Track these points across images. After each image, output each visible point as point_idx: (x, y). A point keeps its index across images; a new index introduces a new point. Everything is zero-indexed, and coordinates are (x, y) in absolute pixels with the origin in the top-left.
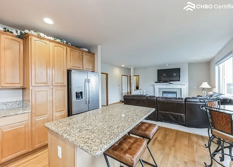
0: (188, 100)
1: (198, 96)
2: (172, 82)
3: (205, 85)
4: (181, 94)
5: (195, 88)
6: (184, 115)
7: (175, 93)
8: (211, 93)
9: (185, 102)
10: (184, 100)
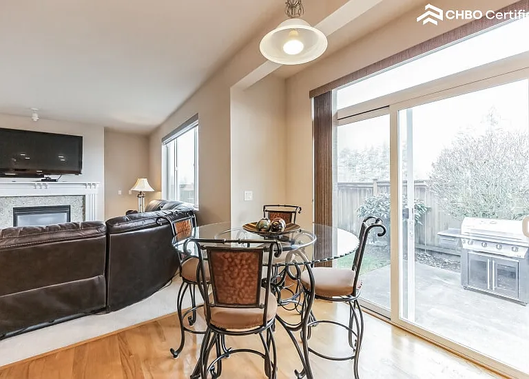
0: (116, 226)
1: (129, 212)
2: (52, 177)
3: (143, 185)
4: (84, 210)
5: (120, 192)
6: (102, 276)
7: (66, 209)
8: (154, 203)
9: (107, 235)
10: (103, 229)
